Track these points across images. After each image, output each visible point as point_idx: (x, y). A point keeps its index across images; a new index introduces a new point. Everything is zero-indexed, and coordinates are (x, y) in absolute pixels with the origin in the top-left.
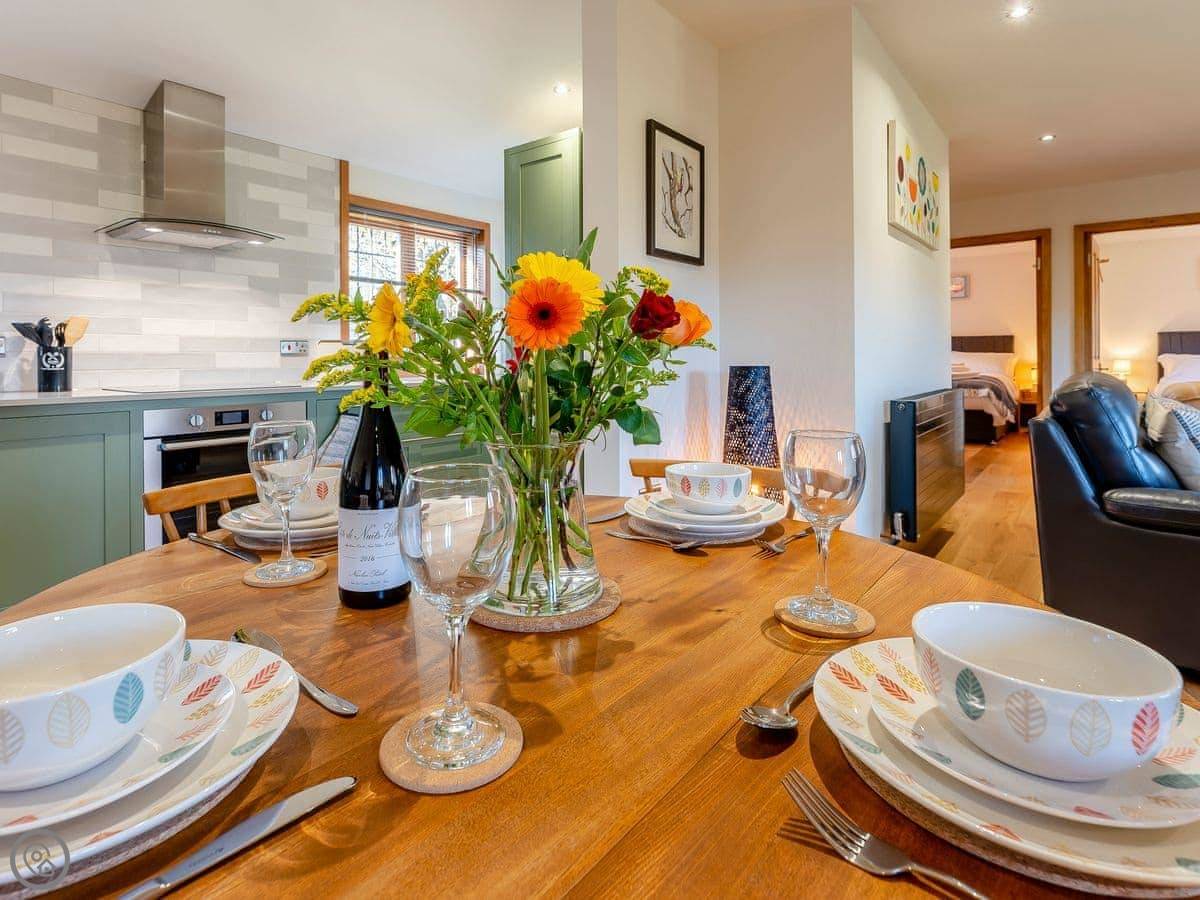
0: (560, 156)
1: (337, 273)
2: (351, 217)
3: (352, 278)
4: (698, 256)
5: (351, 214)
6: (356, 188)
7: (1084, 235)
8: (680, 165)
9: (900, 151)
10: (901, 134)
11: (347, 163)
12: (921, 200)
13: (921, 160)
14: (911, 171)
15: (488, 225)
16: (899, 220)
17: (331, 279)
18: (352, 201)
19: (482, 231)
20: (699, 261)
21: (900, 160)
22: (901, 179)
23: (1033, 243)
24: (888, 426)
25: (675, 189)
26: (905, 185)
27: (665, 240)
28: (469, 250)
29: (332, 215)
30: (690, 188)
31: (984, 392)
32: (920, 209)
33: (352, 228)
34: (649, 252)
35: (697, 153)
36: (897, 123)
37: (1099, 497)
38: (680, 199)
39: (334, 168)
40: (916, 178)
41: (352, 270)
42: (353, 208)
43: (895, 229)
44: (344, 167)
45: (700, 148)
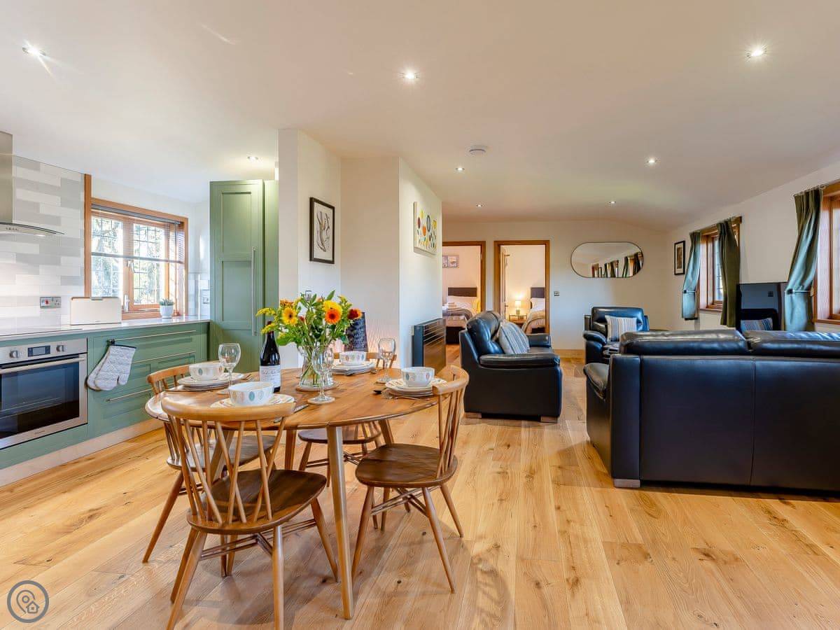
0: (250, 193)
1: (82, 250)
2: (93, 212)
3: (94, 254)
4: (331, 259)
5: (93, 210)
6: (96, 193)
7: (498, 244)
8: (324, 217)
9: (419, 215)
10: (419, 208)
11: (90, 176)
12: (428, 234)
13: (428, 216)
14: (424, 223)
15: (187, 219)
16: (418, 245)
17: (79, 255)
18: (93, 202)
19: (182, 223)
20: (332, 262)
21: (419, 219)
22: (419, 227)
23: (479, 247)
24: (413, 337)
25: (322, 228)
26: (421, 229)
27: (318, 253)
28: (172, 234)
29: (80, 212)
30: (329, 227)
31: (462, 317)
32: (427, 237)
33: (94, 220)
34: (311, 260)
35: (331, 211)
36: (418, 204)
37: (479, 359)
38: (324, 233)
39: (80, 180)
40: (426, 225)
41: (94, 248)
42: (92, 206)
43: (416, 250)
44: (87, 179)
45: (333, 208)
